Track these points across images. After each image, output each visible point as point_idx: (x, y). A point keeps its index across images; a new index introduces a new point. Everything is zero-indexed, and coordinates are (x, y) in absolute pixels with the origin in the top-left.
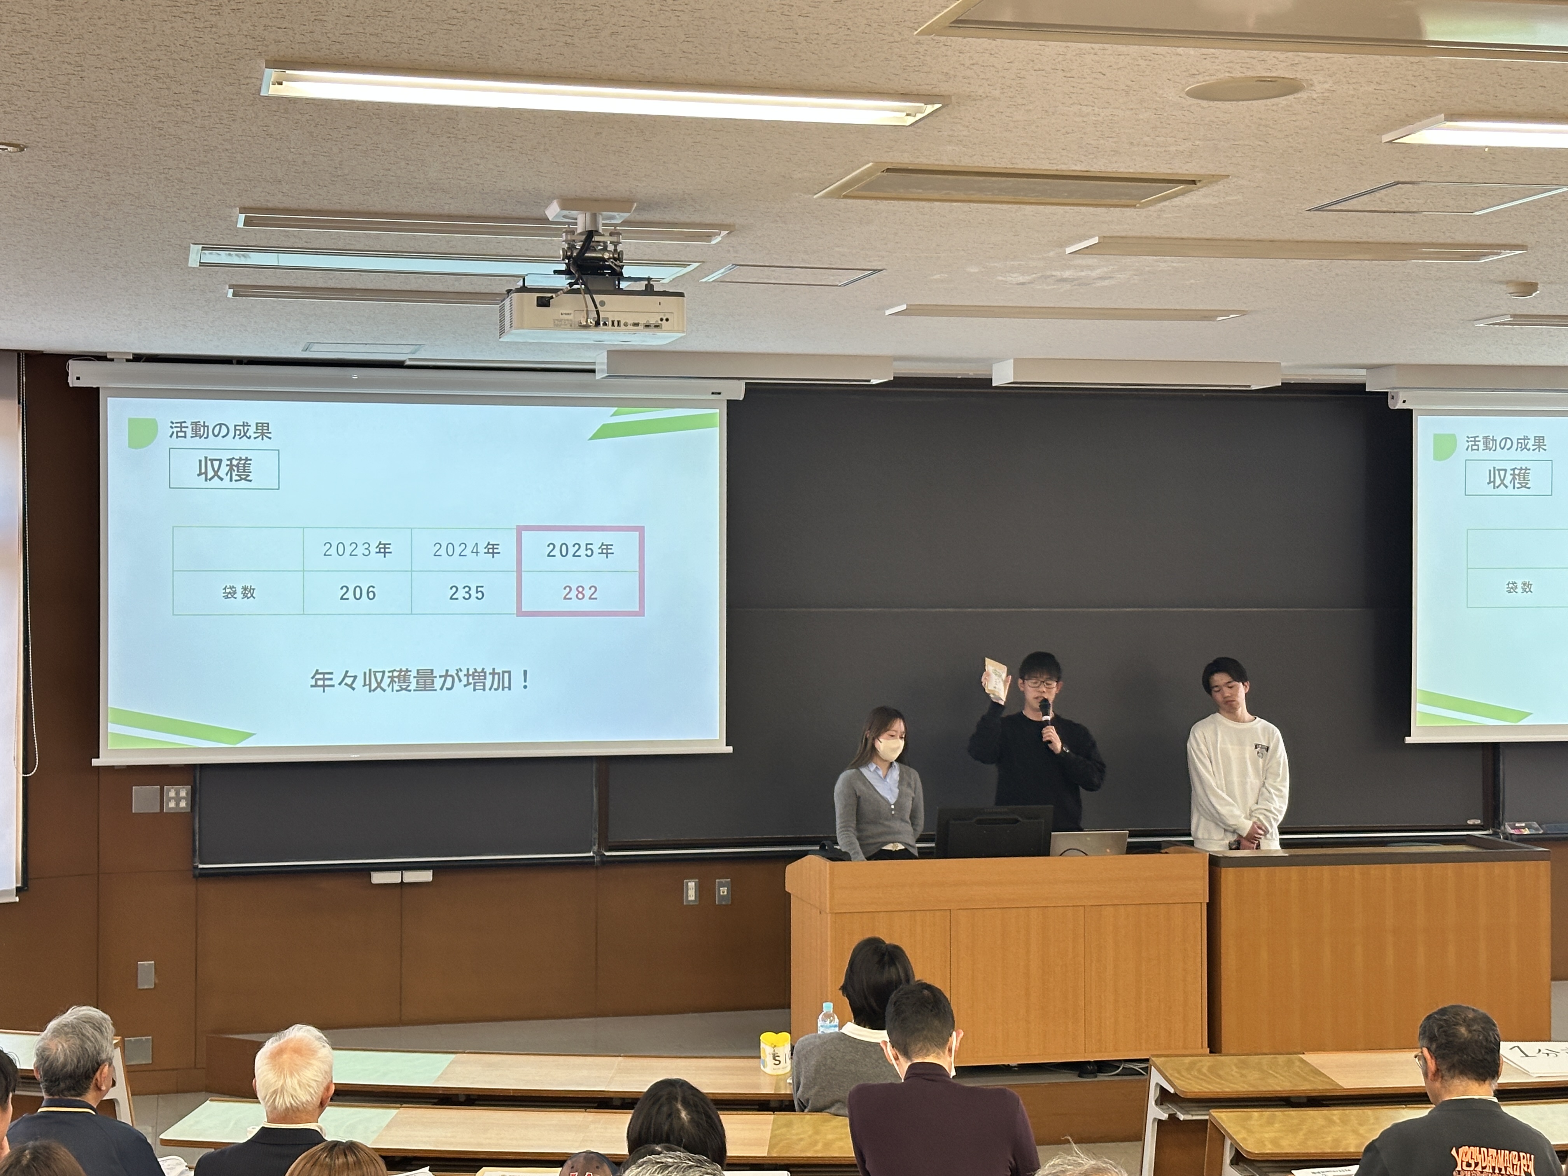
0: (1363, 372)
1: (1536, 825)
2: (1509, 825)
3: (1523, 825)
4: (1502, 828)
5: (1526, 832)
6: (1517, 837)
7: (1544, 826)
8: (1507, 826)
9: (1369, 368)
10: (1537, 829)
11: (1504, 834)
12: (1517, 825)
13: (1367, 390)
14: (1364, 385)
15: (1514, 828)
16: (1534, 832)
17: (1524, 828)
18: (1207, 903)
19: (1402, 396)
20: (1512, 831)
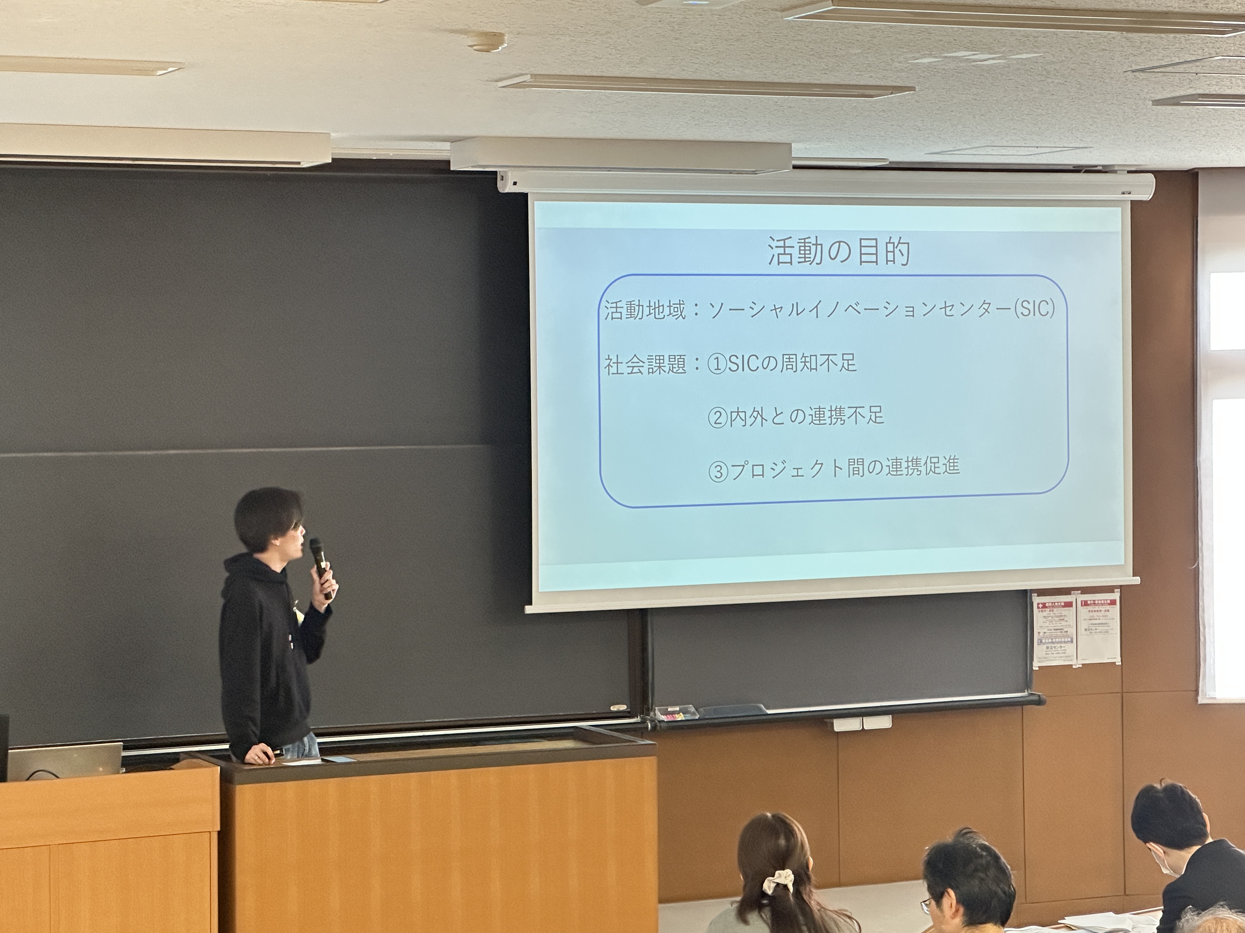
0: (447, 146)
1: (693, 709)
2: (659, 710)
3: (677, 709)
4: (652, 714)
5: (680, 717)
6: (666, 725)
7: (701, 710)
8: (657, 712)
9: (453, 140)
10: (694, 714)
11: (652, 721)
12: (670, 709)
13: (452, 169)
14: (448, 162)
15: (666, 713)
16: (689, 717)
17: (678, 712)
18: (219, 832)
19: (511, 177)
20: (663, 718)
